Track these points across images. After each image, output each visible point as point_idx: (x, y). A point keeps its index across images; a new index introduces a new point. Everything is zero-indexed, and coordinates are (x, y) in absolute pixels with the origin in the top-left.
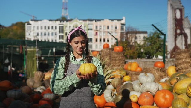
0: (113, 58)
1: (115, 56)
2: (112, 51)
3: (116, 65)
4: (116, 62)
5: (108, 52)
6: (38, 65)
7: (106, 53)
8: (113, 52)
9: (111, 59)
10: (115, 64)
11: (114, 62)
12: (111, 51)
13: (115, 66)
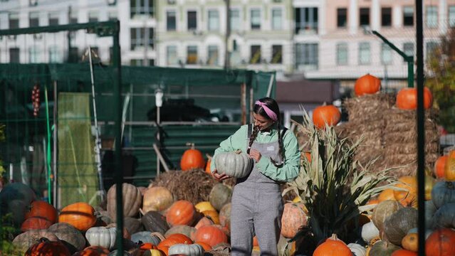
0: (392, 131)
1: (401, 125)
2: (392, 104)
3: (404, 160)
4: (404, 147)
5: (376, 108)
6: (98, 159)
7: (365, 113)
8: (393, 108)
9: (386, 137)
10: (400, 156)
11: (397, 146)
12: (386, 104)
13: (399, 162)
